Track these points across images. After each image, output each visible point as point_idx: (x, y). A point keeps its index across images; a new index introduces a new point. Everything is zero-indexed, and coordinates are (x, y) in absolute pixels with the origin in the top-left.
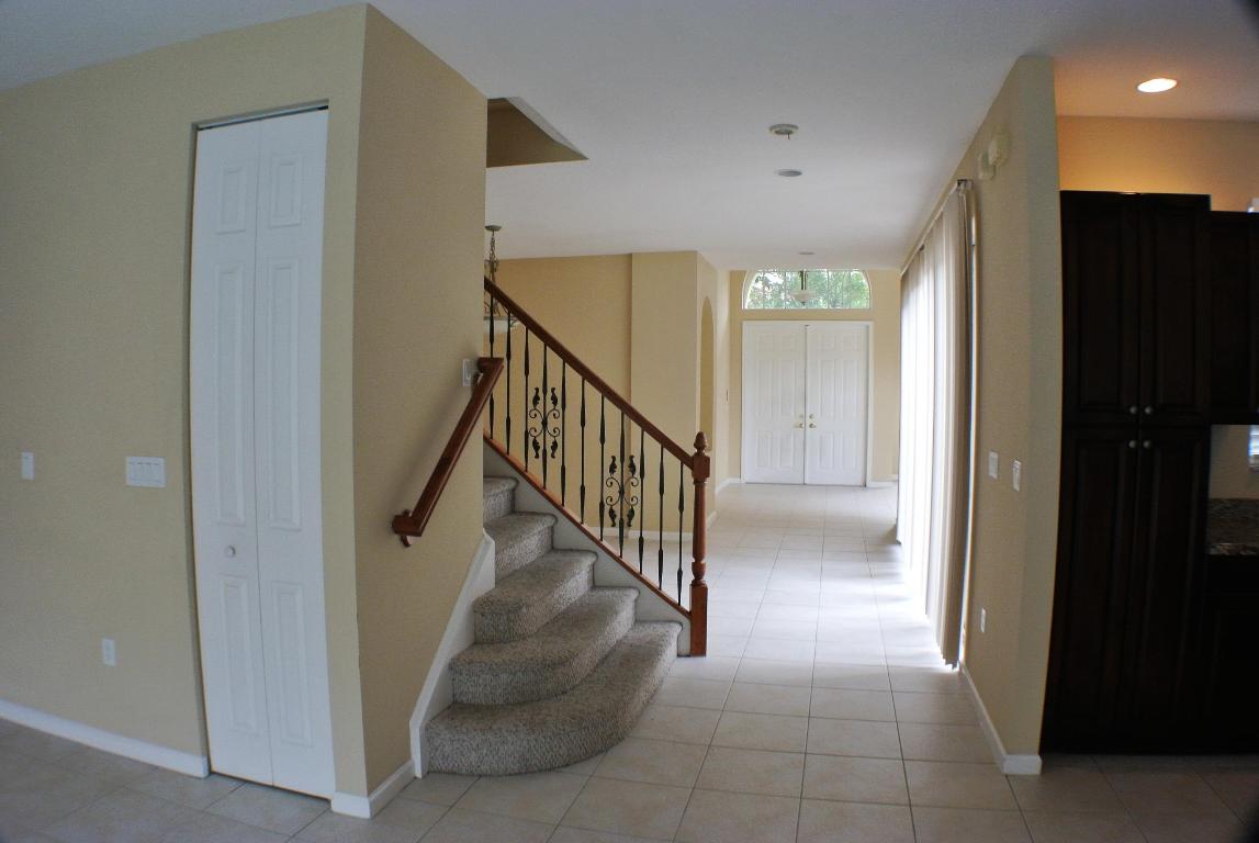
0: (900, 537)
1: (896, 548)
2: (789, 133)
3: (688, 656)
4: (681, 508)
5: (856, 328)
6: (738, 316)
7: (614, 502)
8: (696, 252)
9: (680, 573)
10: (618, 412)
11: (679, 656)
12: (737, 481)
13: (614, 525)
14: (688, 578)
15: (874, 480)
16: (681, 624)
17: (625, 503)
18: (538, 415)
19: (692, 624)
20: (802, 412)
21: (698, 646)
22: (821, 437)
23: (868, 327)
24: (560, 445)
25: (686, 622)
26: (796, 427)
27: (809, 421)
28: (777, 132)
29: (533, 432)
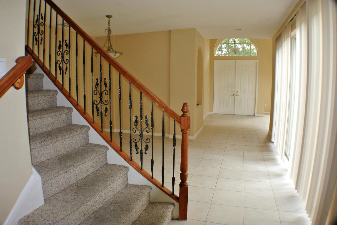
0: (273, 140)
1: (271, 144)
3: (177, 219)
5: (253, 62)
6: (213, 58)
7: (137, 141)
8: (195, 29)
9: (173, 179)
11: (173, 219)
12: (212, 113)
13: (137, 153)
14: (178, 181)
15: (258, 113)
16: (174, 204)
17: (143, 142)
18: (98, 93)
19: (179, 205)
20: (234, 90)
21: (183, 215)
22: (240, 99)
23: (256, 62)
24: (109, 110)
25: (177, 204)
26: (232, 95)
27: (236, 94)
29: (95, 102)
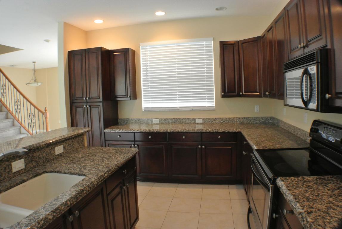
2: (48, 41)
4: (43, 124)
10: (33, 107)
28: (45, 41)
